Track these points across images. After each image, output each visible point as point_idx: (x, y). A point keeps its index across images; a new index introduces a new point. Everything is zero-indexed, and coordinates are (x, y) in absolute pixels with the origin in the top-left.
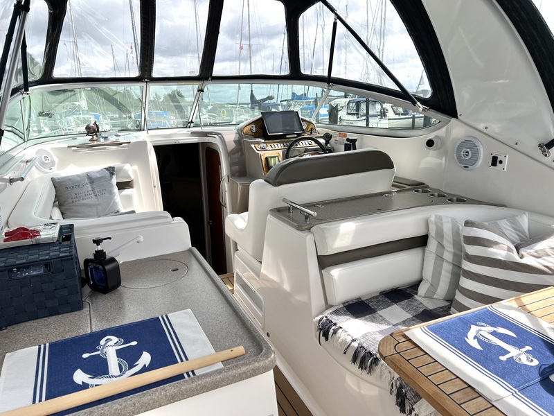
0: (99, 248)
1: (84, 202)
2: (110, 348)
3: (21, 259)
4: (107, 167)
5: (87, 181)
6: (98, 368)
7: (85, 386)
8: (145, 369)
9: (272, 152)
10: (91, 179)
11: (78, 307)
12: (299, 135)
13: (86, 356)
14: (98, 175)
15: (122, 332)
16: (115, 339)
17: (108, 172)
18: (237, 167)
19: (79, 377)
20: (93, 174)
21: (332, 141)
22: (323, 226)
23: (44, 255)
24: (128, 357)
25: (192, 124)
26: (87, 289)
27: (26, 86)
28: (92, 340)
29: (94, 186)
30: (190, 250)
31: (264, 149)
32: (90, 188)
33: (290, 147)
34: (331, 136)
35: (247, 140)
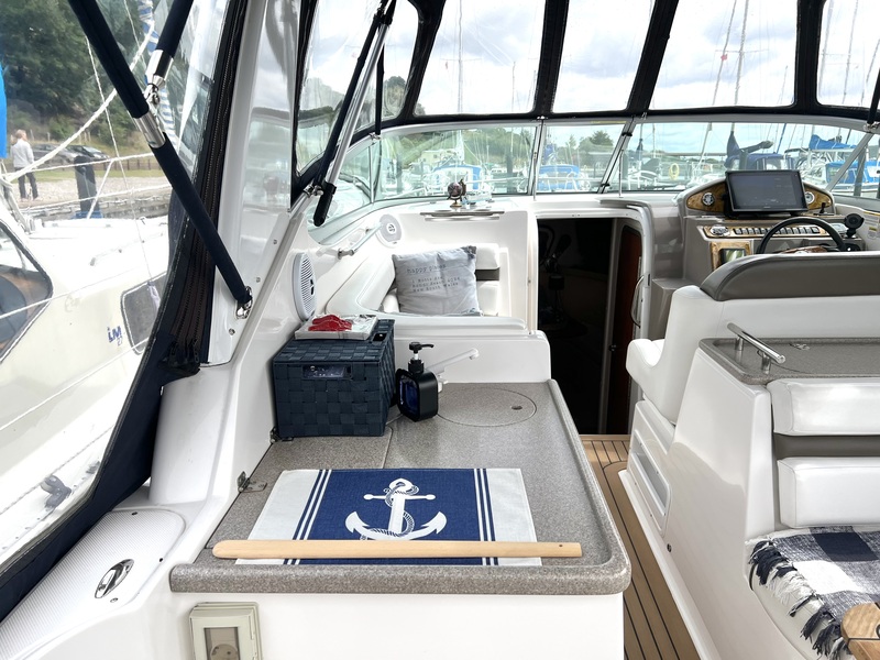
0: (416, 357)
1: (429, 292)
2: (400, 495)
3: (320, 355)
4: (465, 246)
5: (436, 264)
6: (378, 517)
7: (356, 536)
8: (433, 536)
9: (734, 243)
10: (442, 263)
11: (377, 431)
12: (794, 214)
13: (368, 497)
14: (452, 257)
15: (420, 478)
16: (409, 485)
17: (466, 254)
18: (667, 263)
19: (353, 522)
20: (446, 255)
21: (863, 230)
22: (791, 382)
23: (347, 355)
24: (418, 513)
25: (607, 188)
26: (396, 411)
27: (379, 126)
28: (382, 479)
29: (445, 272)
30: (547, 384)
31: (719, 235)
32: (438, 274)
33: (770, 234)
34: (862, 220)
35: (692, 217)
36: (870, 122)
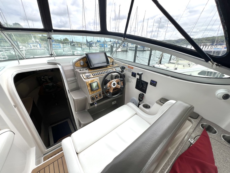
9: (93, 80)
31: (88, 77)
34: (125, 68)
35: (78, 70)
36: (124, 38)
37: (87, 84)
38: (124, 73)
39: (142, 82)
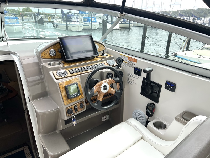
9: (71, 80)
31: (62, 76)
34: (123, 60)
35: (46, 64)
36: (122, 13)
37: (61, 87)
38: (122, 68)
39: (152, 84)
